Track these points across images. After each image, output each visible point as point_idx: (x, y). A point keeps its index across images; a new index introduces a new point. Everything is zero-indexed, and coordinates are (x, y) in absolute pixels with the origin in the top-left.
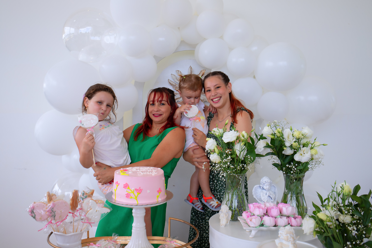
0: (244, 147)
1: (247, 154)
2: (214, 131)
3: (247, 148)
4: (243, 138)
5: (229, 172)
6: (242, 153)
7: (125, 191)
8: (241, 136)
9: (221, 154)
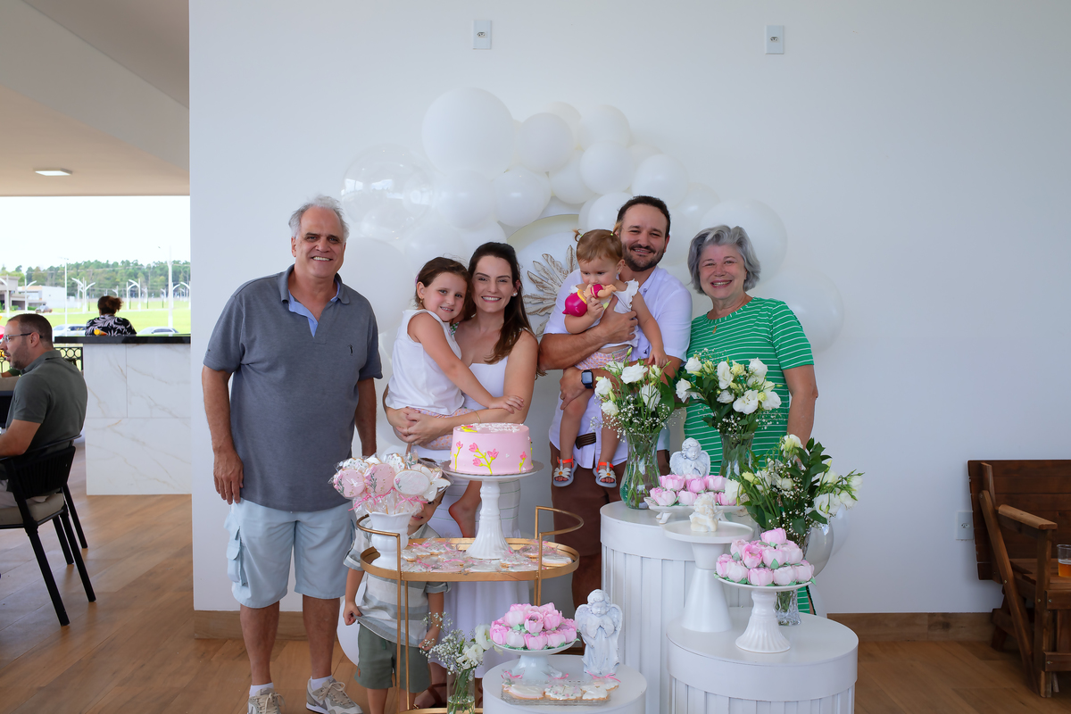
0: (656, 390)
1: (660, 402)
2: (609, 366)
3: (661, 391)
4: (653, 376)
5: (632, 430)
6: (652, 399)
7: (472, 456)
8: (650, 373)
9: (619, 403)
